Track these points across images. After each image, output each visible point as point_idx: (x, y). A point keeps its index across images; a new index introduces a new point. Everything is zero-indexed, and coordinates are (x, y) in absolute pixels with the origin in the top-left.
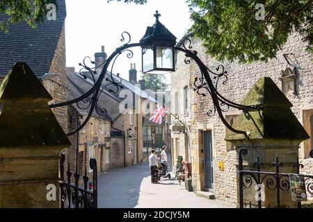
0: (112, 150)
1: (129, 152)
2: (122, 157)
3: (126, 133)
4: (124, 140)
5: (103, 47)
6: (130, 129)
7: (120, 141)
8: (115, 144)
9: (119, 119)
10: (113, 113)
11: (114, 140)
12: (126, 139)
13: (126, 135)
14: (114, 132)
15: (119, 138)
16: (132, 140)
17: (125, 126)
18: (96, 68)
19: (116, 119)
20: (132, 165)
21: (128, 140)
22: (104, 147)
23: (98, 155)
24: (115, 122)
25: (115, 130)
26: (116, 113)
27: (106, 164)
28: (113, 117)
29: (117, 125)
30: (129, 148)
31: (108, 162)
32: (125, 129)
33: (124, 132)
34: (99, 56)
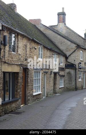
0: (66, 78)
1: (80, 80)
2: (74, 83)
3: (77, 66)
4: (76, 71)
5: (63, 8)
6: (80, 63)
7: (72, 72)
8: (69, 73)
9: (72, 55)
10: (67, 51)
11: (67, 70)
12: (77, 70)
13: (77, 67)
14: (68, 65)
15: (72, 69)
16: (82, 71)
17: (76, 60)
18: (58, 23)
19: (70, 55)
20: (82, 89)
21: (79, 71)
22: (57, 74)
23: (50, 80)
24: (69, 58)
25: (68, 63)
26: (70, 51)
27: (60, 88)
28: (68, 54)
29: (71, 60)
30: (80, 77)
31: (63, 86)
32: (76, 63)
33: (76, 65)
34: (61, 15)
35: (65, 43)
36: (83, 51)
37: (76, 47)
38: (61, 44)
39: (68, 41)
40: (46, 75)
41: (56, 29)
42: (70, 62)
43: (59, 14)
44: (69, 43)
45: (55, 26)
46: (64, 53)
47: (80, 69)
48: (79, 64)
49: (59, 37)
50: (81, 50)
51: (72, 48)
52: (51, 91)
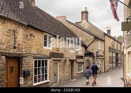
0: (86, 64)
4: (94, 58)
5: (86, 8)
7: (91, 59)
8: (88, 60)
10: (87, 42)
11: (86, 58)
12: (95, 58)
13: (95, 55)
14: (87, 53)
15: (90, 57)
16: (100, 59)
17: (94, 50)
18: (82, 20)
19: (89, 45)
20: (100, 73)
21: (97, 58)
22: (74, 62)
23: (64, 67)
24: (88, 47)
25: (88, 52)
26: (89, 41)
27: (78, 74)
28: (87, 44)
29: (90, 49)
30: (98, 63)
31: (82, 72)
32: (95, 52)
33: (94, 54)
34: (84, 13)
35: (85, 35)
36: (101, 42)
37: (94, 38)
38: (82, 36)
39: (87, 34)
40: (58, 63)
41: (80, 25)
42: (89, 51)
43: (82, 13)
44: (89, 35)
45: (79, 22)
46: (84, 44)
47: (98, 57)
48: (97, 53)
49: (80, 30)
50: (99, 40)
51: (91, 40)
52: (67, 77)
